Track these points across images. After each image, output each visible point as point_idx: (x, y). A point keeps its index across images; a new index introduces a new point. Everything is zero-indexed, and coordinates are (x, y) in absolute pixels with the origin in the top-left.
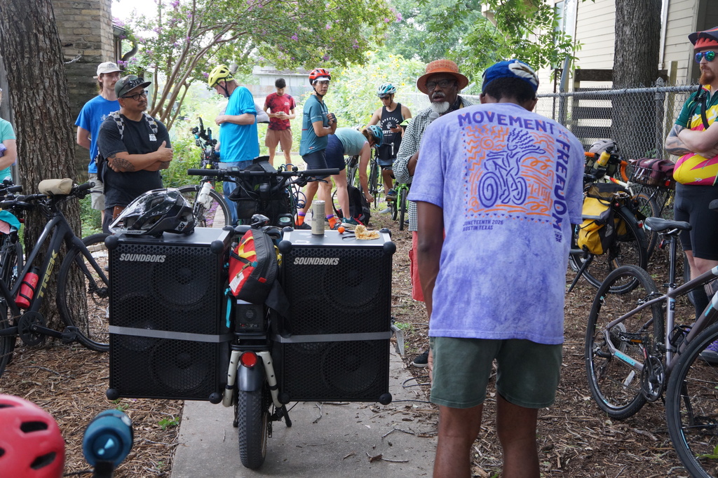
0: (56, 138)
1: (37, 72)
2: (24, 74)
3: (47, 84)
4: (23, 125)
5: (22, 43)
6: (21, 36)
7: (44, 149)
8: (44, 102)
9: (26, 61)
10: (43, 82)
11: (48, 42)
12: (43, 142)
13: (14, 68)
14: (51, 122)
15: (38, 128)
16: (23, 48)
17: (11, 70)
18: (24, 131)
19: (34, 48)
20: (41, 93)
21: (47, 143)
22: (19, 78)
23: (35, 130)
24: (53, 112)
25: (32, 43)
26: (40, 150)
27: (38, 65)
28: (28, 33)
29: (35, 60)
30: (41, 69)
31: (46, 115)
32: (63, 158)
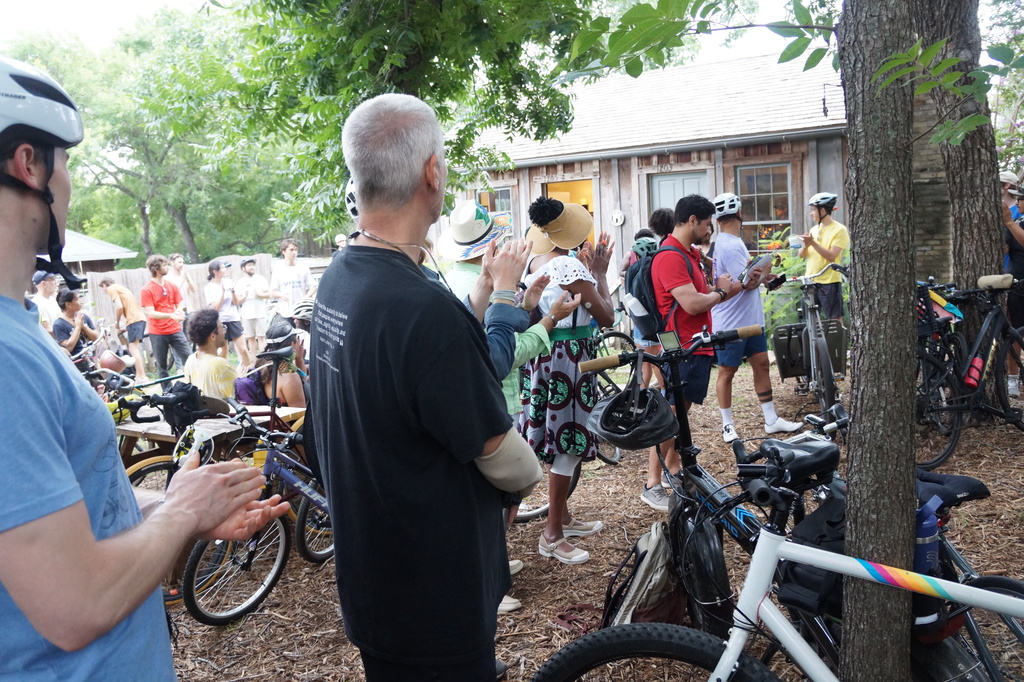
0: (991, 239)
1: (978, 182)
2: (967, 185)
3: (986, 192)
4: (961, 229)
5: (966, 158)
6: (966, 153)
7: (980, 250)
8: (983, 207)
9: (969, 173)
10: (982, 190)
11: (988, 154)
12: (979, 243)
13: (958, 180)
14: (988, 225)
15: (976, 231)
16: (966, 163)
17: (954, 183)
18: (962, 234)
19: (977, 161)
20: (981, 200)
21: (983, 245)
22: (962, 188)
23: (972, 232)
24: (990, 216)
25: (976, 157)
26: (976, 250)
27: (979, 175)
28: (972, 149)
29: (977, 172)
30: (982, 180)
31: (984, 219)
32: (996, 257)
